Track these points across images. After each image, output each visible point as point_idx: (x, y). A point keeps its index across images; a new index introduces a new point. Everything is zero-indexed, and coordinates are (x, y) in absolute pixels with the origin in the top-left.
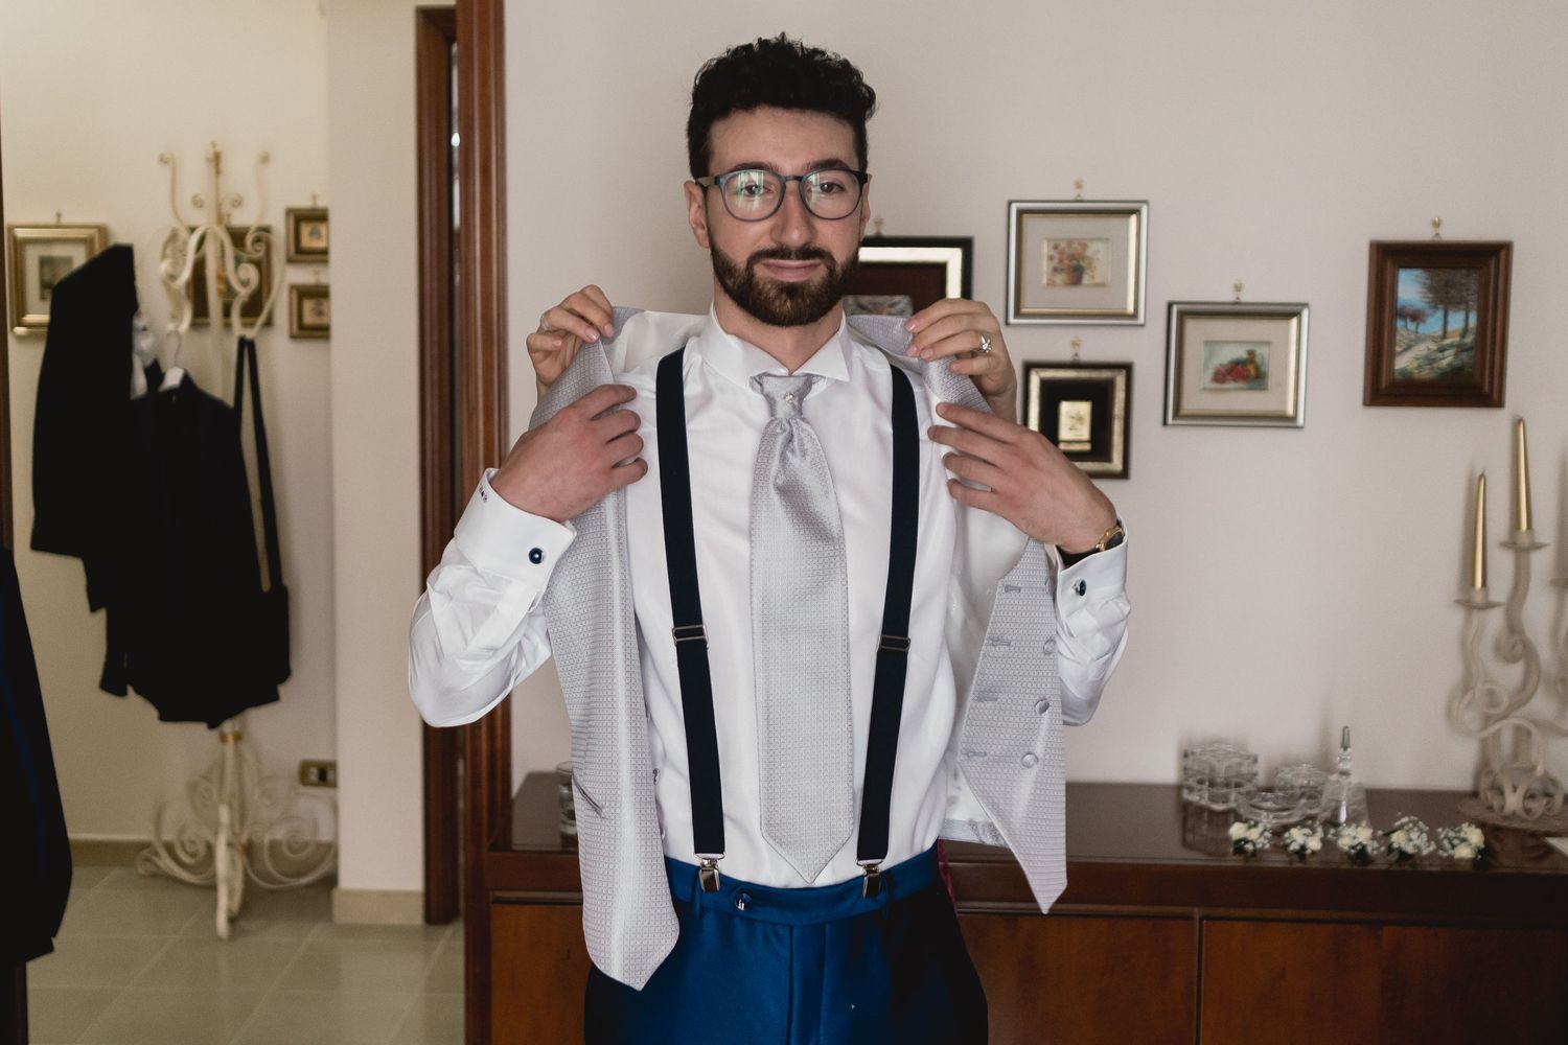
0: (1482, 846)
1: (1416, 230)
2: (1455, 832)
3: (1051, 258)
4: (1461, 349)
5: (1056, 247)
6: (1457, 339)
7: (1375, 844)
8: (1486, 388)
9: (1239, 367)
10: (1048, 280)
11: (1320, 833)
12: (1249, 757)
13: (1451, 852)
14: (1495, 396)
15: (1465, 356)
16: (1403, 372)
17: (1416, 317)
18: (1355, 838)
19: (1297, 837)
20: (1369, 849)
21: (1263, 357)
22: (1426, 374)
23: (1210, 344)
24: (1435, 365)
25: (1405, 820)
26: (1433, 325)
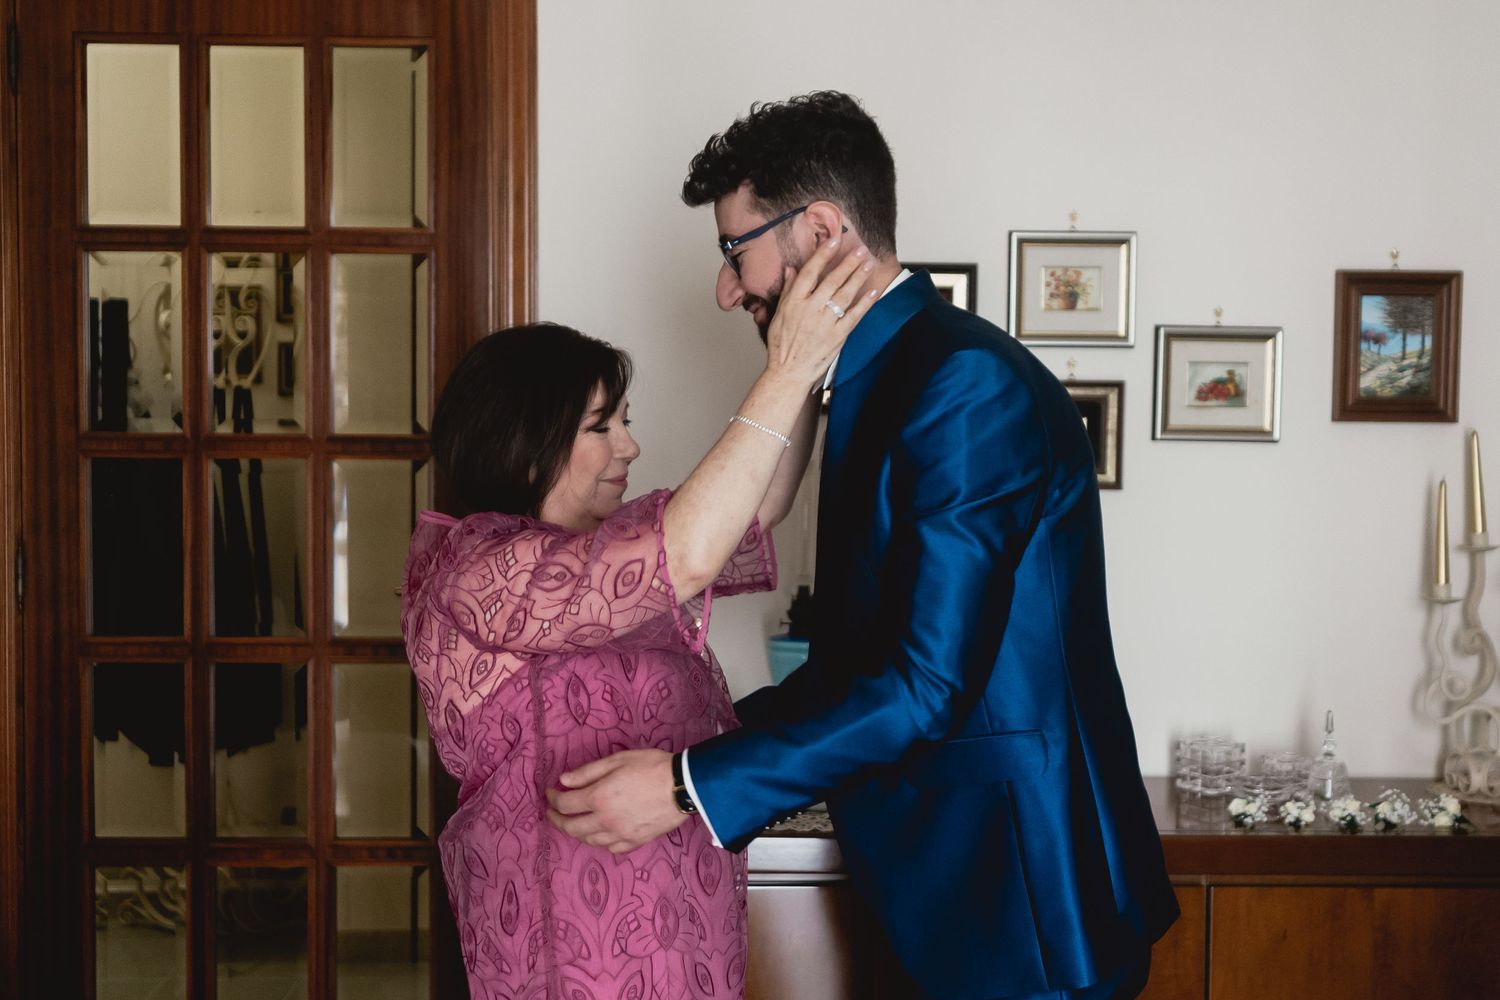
0: (1459, 815)
1: (1376, 260)
2: (1435, 803)
3: (1048, 285)
4: (1418, 369)
5: (1053, 274)
6: (1415, 360)
7: (1363, 815)
8: (1441, 404)
9: (1220, 386)
10: (1046, 305)
11: (1312, 807)
12: (1237, 746)
13: (1431, 821)
14: (1450, 411)
15: (1422, 376)
16: (1367, 390)
17: (1378, 340)
18: (1344, 810)
19: (1291, 811)
20: (1358, 819)
21: (1241, 377)
22: (1388, 392)
23: (1193, 364)
24: (1396, 384)
25: (1389, 792)
26: (1393, 347)
